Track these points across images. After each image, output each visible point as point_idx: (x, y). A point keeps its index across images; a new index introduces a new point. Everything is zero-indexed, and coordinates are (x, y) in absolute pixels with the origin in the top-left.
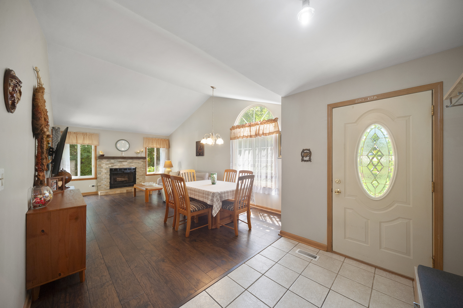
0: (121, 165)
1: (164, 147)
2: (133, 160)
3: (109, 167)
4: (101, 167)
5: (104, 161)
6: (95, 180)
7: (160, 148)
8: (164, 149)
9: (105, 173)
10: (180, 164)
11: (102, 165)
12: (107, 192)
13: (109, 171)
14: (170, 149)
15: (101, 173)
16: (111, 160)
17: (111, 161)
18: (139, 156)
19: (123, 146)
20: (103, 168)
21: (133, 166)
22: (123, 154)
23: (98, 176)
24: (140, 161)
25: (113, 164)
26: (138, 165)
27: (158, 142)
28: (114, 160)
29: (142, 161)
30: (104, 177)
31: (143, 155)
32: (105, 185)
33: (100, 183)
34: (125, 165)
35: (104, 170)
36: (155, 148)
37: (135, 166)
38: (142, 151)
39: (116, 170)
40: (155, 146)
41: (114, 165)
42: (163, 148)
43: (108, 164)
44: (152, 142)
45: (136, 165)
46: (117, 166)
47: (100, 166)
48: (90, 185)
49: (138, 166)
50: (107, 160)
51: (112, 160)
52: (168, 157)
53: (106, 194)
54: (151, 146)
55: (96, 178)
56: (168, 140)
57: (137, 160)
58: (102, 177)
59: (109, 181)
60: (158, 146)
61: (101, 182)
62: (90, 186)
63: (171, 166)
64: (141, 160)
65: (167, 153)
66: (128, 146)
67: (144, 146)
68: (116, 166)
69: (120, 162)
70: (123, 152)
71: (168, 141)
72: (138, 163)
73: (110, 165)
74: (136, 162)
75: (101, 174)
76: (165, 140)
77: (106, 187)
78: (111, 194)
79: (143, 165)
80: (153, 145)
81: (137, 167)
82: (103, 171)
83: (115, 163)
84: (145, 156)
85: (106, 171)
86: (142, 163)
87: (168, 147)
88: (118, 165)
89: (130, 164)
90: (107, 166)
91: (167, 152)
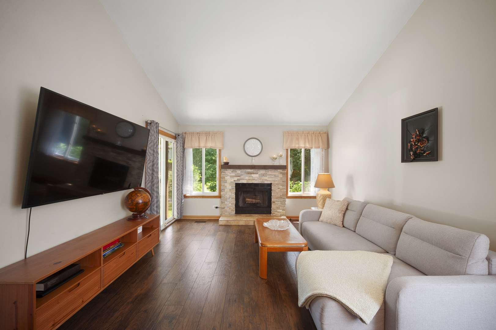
0: (250, 178)
1: (319, 147)
2: (267, 171)
3: (234, 181)
4: (225, 181)
5: (229, 172)
6: (219, 199)
7: (312, 148)
8: (319, 150)
9: (230, 190)
10: (350, 180)
11: (227, 178)
12: (228, 221)
13: (234, 187)
14: (329, 149)
15: (224, 189)
16: (237, 170)
17: (238, 172)
18: (276, 163)
19: (253, 147)
20: (228, 182)
21: (266, 180)
22: (253, 161)
23: (222, 193)
24: (277, 172)
25: (239, 176)
26: (274, 179)
27: (307, 138)
28: (241, 170)
29: (281, 173)
30: (228, 196)
31: (283, 163)
32: (230, 209)
33: (223, 205)
34: (256, 178)
35: (229, 185)
36: (302, 149)
37: (270, 181)
38: (281, 156)
39: (244, 185)
40: (302, 145)
41: (241, 178)
42: (315, 148)
43: (234, 176)
44: (298, 139)
45: (270, 179)
46: (245, 179)
47: (223, 179)
48: (214, 206)
49: (274, 181)
50: (232, 170)
51: (239, 170)
52: (327, 167)
53: (226, 224)
54: (295, 146)
55: (220, 197)
56: (325, 133)
57: (273, 170)
58: (226, 195)
59: (234, 202)
60: (308, 146)
61: (224, 203)
62: (213, 208)
63: (329, 185)
64: (279, 170)
65: (324, 158)
66: (259, 147)
67: (284, 146)
68: (243, 179)
69: (248, 174)
70: (253, 158)
71: (325, 135)
72: (275, 175)
73: (236, 179)
74: (271, 175)
75: (224, 191)
76: (319, 133)
77: (231, 212)
78: (233, 224)
79: (281, 179)
80: (298, 144)
81: (272, 182)
82: (227, 187)
83: (242, 175)
84: (286, 165)
85: (230, 187)
86: (281, 176)
87: (326, 146)
88: (247, 178)
89: (262, 178)
90: (233, 180)
91: (324, 156)
